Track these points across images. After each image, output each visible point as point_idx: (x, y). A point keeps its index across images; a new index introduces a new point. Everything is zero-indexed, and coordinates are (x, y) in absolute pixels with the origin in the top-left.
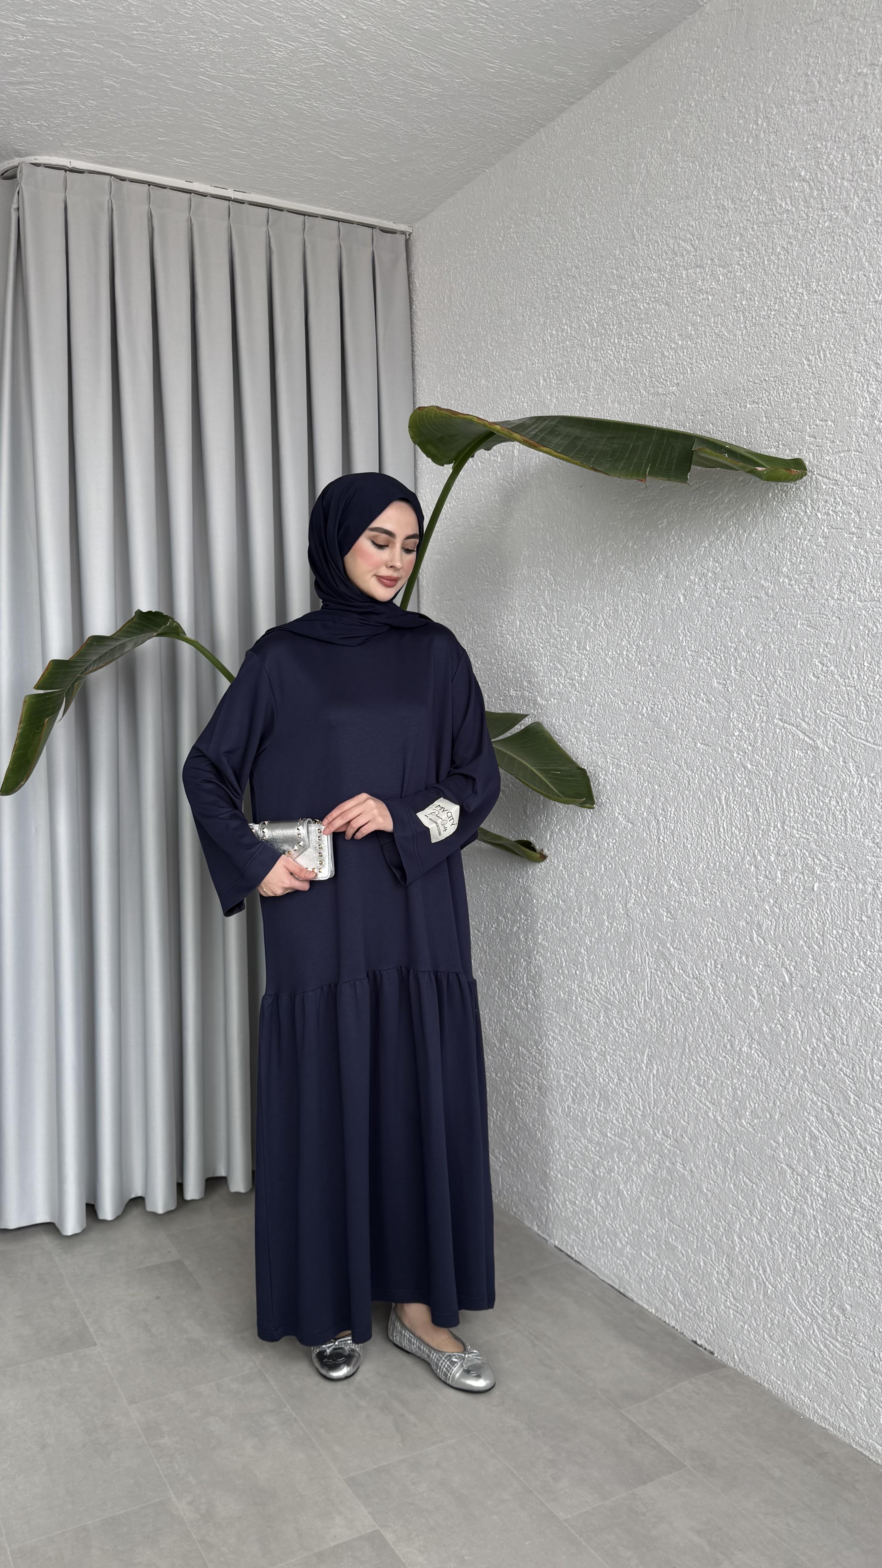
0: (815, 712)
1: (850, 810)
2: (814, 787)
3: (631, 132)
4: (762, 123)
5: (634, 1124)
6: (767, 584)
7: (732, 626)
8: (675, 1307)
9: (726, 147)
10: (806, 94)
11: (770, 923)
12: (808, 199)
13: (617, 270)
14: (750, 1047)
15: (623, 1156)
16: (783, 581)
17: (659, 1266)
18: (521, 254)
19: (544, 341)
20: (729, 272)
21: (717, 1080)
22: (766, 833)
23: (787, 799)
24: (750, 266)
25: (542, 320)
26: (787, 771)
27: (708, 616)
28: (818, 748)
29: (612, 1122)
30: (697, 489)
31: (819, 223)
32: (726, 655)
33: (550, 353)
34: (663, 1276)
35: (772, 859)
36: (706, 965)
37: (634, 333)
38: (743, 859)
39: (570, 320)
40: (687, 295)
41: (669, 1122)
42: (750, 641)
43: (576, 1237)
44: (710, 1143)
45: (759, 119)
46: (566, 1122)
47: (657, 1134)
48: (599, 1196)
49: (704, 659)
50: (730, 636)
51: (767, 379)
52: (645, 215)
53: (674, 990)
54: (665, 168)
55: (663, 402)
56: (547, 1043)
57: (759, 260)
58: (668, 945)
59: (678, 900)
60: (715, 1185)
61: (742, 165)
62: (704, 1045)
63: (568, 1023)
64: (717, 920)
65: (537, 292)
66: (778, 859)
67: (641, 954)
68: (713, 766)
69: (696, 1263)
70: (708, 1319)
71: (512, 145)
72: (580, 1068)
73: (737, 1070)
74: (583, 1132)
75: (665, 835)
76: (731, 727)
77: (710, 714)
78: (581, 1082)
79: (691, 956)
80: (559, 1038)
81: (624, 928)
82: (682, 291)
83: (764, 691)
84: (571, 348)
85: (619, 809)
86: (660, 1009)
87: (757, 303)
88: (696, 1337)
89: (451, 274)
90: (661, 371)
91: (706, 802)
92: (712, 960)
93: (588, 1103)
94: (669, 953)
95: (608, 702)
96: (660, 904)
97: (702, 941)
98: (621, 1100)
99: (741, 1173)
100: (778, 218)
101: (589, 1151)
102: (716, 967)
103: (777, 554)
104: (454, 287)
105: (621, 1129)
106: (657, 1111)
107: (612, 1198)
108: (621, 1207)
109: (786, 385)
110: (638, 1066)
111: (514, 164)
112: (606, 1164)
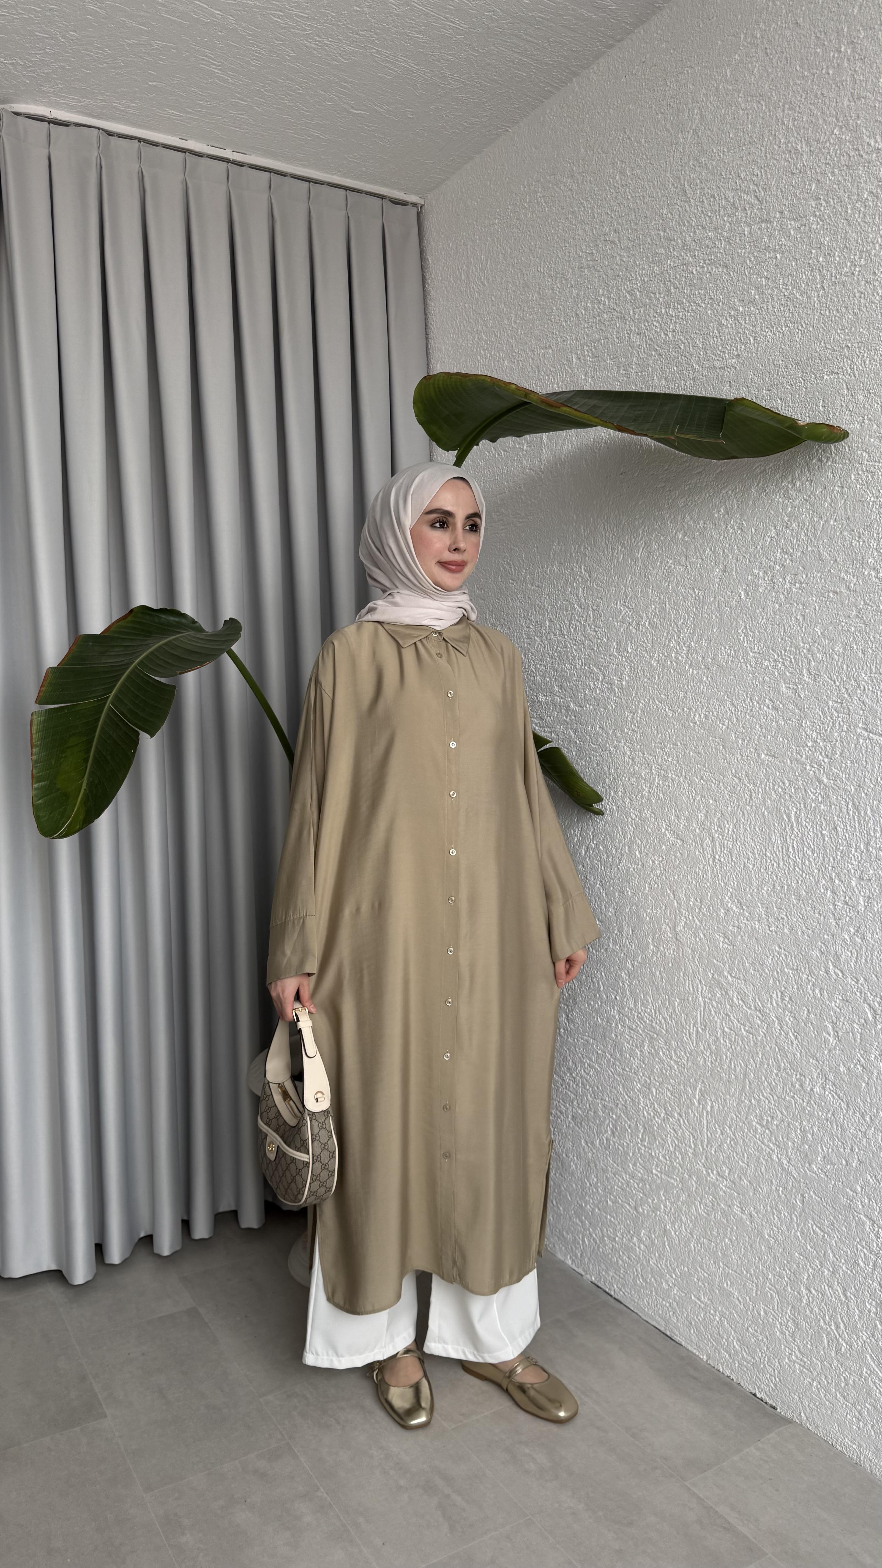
3: (681, 73)
4: (846, 49)
5: (684, 1162)
6: (848, 578)
7: (805, 625)
8: (730, 1356)
9: (799, 82)
11: (850, 954)
13: (664, 232)
14: (824, 1088)
15: (671, 1195)
16: (869, 574)
17: (712, 1312)
18: (549, 221)
19: (577, 315)
20: (802, 225)
21: (782, 1121)
22: (846, 854)
23: (872, 817)
24: (829, 217)
25: (574, 292)
26: (872, 786)
27: (774, 613)
29: (659, 1159)
30: (760, 473)
32: (797, 657)
33: (584, 328)
34: (716, 1322)
35: (854, 883)
36: (771, 997)
37: (684, 301)
38: (817, 883)
39: (608, 290)
40: (750, 255)
41: (726, 1162)
42: (827, 641)
43: (617, 1274)
44: (774, 1188)
45: (842, 46)
46: (605, 1155)
47: (711, 1174)
48: (642, 1234)
49: (770, 661)
50: (802, 635)
51: (850, 345)
52: (699, 167)
53: (732, 1023)
54: (723, 111)
55: (720, 377)
56: (582, 1071)
57: (840, 210)
58: (726, 973)
59: (737, 925)
60: (779, 1232)
61: (820, 101)
62: (768, 1082)
63: (607, 1051)
64: (784, 949)
65: (569, 261)
66: (860, 884)
67: (692, 982)
68: (781, 779)
69: (756, 1312)
70: (769, 1371)
71: (541, 98)
72: (621, 1100)
73: (807, 1112)
74: (624, 1167)
75: (721, 853)
76: (803, 737)
77: (777, 722)
78: (622, 1114)
79: (752, 986)
80: (596, 1066)
81: (672, 953)
82: (744, 251)
83: (844, 697)
84: (608, 321)
85: (666, 825)
86: (716, 1042)
87: (837, 259)
88: (755, 1389)
89: (469, 247)
90: (717, 341)
91: (772, 819)
92: (778, 991)
93: (630, 1137)
94: (727, 982)
95: (654, 708)
96: (716, 928)
97: (767, 971)
98: (669, 1136)
99: (810, 1221)
100: (865, 159)
101: (631, 1186)
102: (783, 999)
103: (861, 543)
104: (473, 262)
105: (668, 1166)
106: (711, 1150)
107: (657, 1238)
108: (667, 1247)
109: (873, 351)
110: (689, 1101)
111: (542, 120)
112: (650, 1201)
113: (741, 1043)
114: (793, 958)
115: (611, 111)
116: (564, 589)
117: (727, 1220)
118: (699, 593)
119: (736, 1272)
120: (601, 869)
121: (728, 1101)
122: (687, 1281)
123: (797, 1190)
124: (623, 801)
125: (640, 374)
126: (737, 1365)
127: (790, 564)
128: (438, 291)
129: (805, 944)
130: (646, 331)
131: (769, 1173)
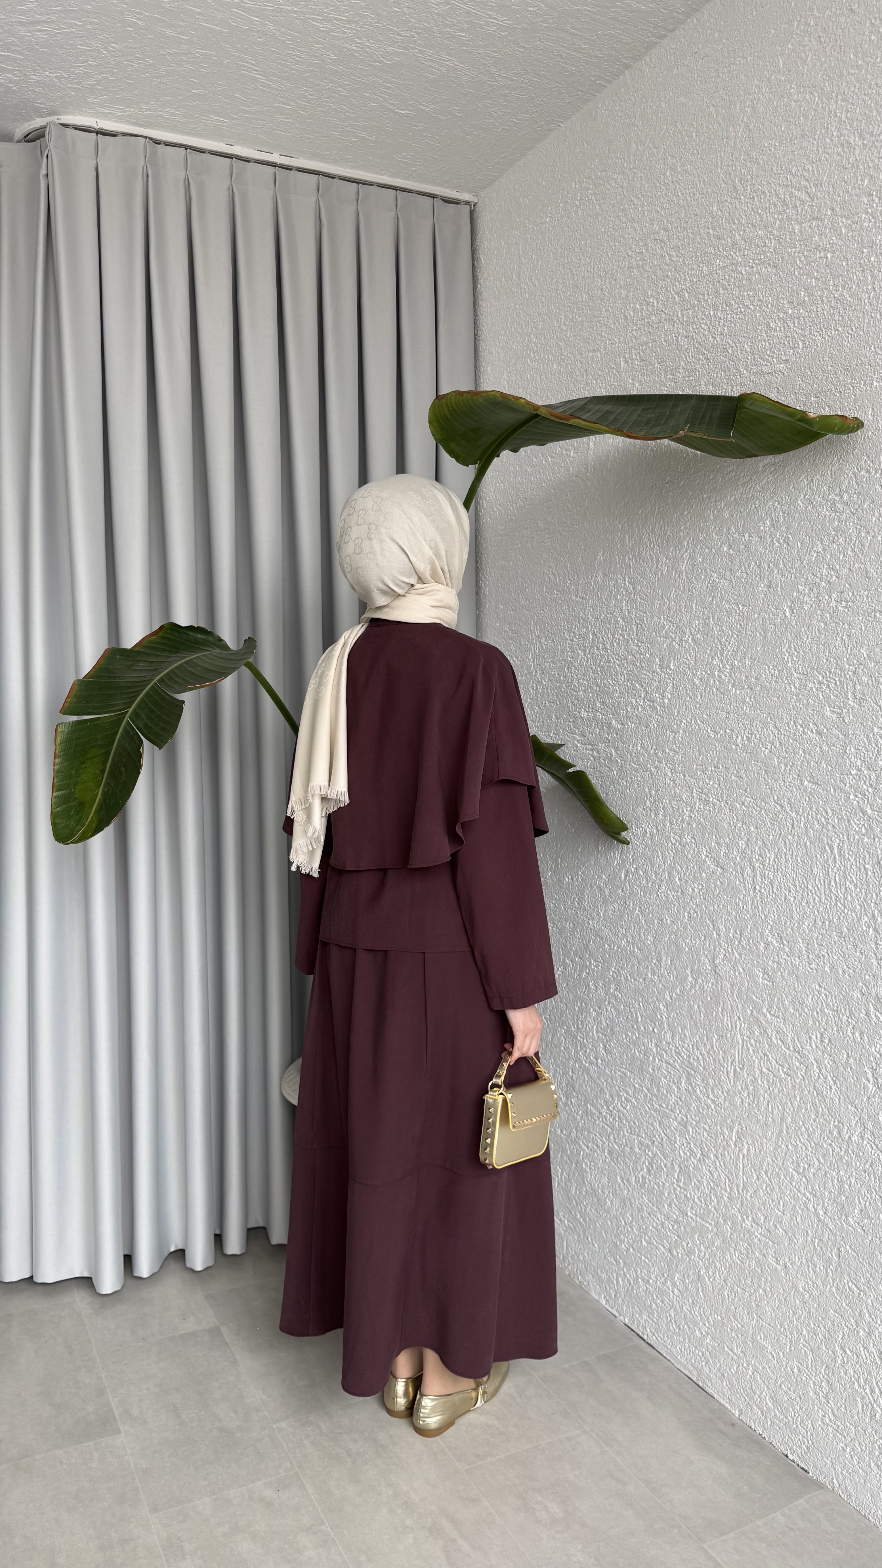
3: (733, 64)
5: (719, 1206)
7: (850, 646)
9: (853, 72)
13: (714, 230)
14: (862, 1137)
15: (705, 1239)
17: (745, 1364)
18: (600, 219)
19: (626, 317)
20: (853, 223)
21: (819, 1169)
27: (819, 632)
29: (694, 1201)
32: (842, 679)
33: (633, 330)
34: (748, 1376)
36: (810, 1038)
37: (733, 302)
38: (859, 919)
39: (657, 291)
40: (800, 255)
41: (761, 1209)
42: (872, 663)
43: (650, 1318)
44: (809, 1239)
46: (640, 1194)
47: (746, 1221)
48: (676, 1278)
49: (814, 683)
50: (848, 656)
52: (750, 162)
53: (771, 1063)
54: (775, 103)
56: (619, 1104)
58: (765, 1011)
59: (777, 961)
60: (814, 1286)
61: (874, 91)
62: (805, 1128)
63: (644, 1085)
64: (825, 988)
65: (619, 261)
67: (731, 1018)
68: (824, 808)
69: (789, 1369)
70: (802, 1433)
71: (592, 92)
72: (657, 1137)
73: (844, 1161)
74: (659, 1206)
75: (762, 884)
76: (847, 764)
77: (821, 747)
78: (658, 1152)
79: (791, 1025)
80: (633, 1100)
81: (710, 986)
82: (794, 250)
84: (656, 323)
85: (706, 851)
86: (754, 1083)
88: (787, 1450)
89: (520, 246)
90: (766, 345)
91: (815, 849)
92: (817, 1032)
93: (665, 1176)
94: (765, 1019)
95: (695, 728)
96: (755, 962)
97: (806, 1010)
98: (705, 1178)
99: (846, 1277)
101: (666, 1228)
102: (822, 1041)
104: (524, 262)
105: (704, 1209)
106: (747, 1195)
107: (691, 1283)
108: (701, 1293)
110: (725, 1143)
111: (594, 114)
112: (685, 1244)
113: (779, 1085)
114: (833, 998)
115: (663, 105)
116: (608, 602)
117: (761, 1270)
118: (743, 608)
119: (770, 1325)
120: (641, 895)
121: (765, 1145)
122: (720, 1331)
123: (833, 1243)
124: (663, 825)
125: (687, 379)
126: (769, 1423)
127: (837, 581)
128: (490, 291)
129: (846, 984)
130: (694, 334)
131: (805, 1223)
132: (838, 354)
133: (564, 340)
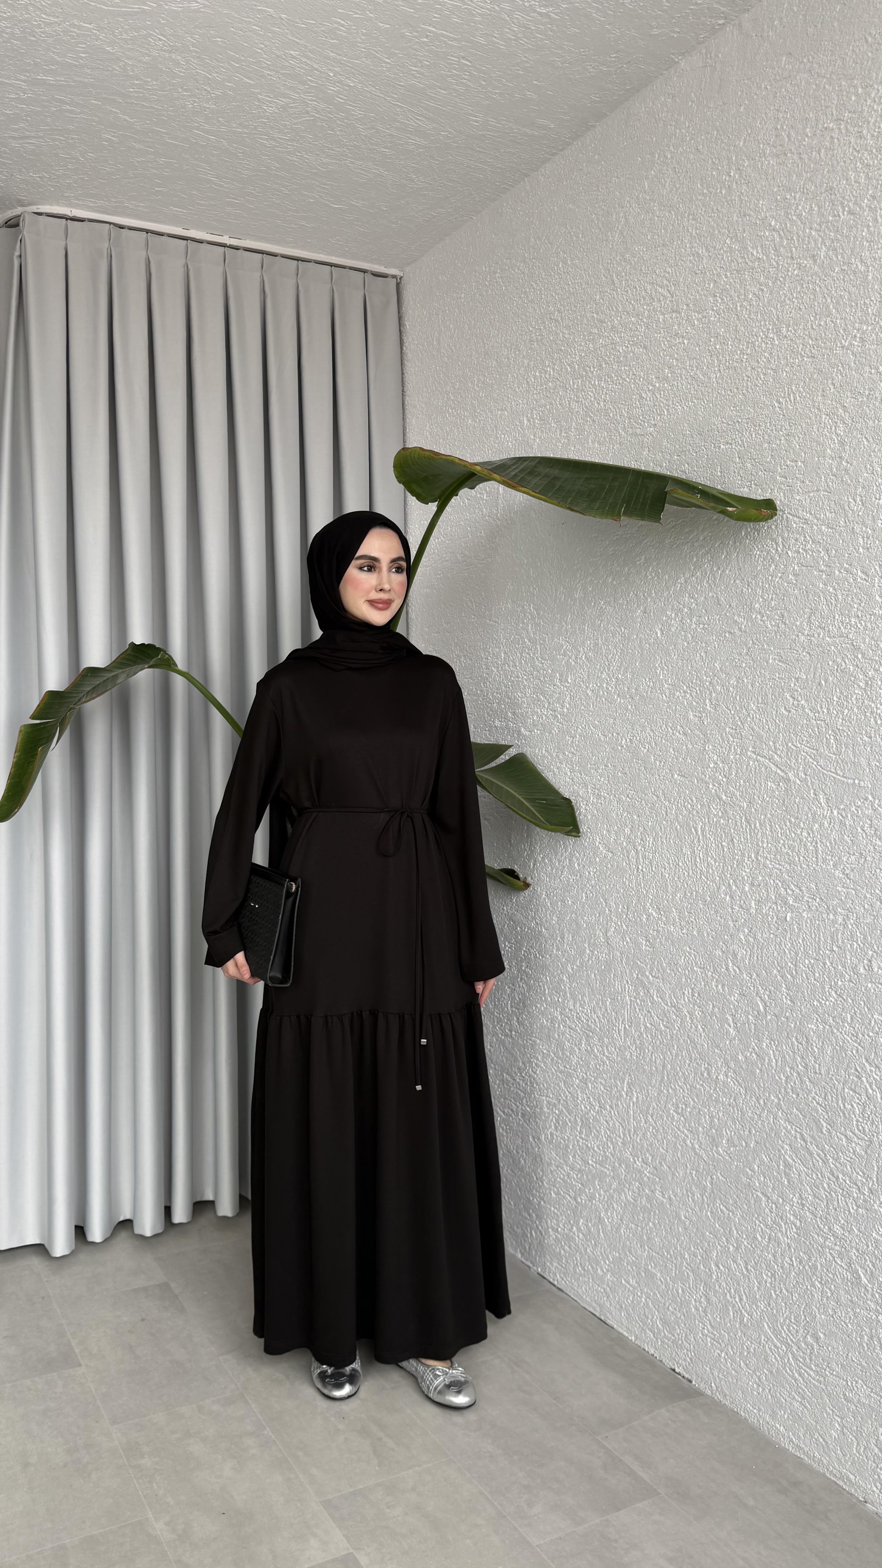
0: (787, 745)
1: (820, 841)
2: (787, 819)
3: (610, 182)
4: (734, 174)
5: (615, 1152)
6: (740, 620)
7: (708, 661)
8: (654, 1334)
9: (700, 197)
10: (776, 147)
11: (745, 953)
12: (778, 248)
13: (597, 314)
14: (727, 1076)
15: (604, 1184)
16: (756, 618)
17: (639, 1294)
19: (528, 382)
20: (704, 317)
21: (695, 1108)
22: (740, 863)
23: (760, 830)
24: (724, 312)
25: (526, 362)
26: (760, 802)
27: (684, 651)
28: (790, 780)
29: (593, 1150)
30: (673, 527)
31: (788, 271)
32: (701, 689)
34: (642, 1304)
35: (747, 889)
36: (684, 994)
37: (613, 375)
38: (719, 889)
39: (553, 362)
40: (664, 339)
41: (649, 1149)
42: (724, 675)
43: (559, 1264)
44: (689, 1171)
45: (732, 171)
46: (550, 1150)
47: (637, 1162)
48: (581, 1223)
49: (681, 693)
50: (706, 670)
51: (740, 420)
52: (624, 262)
53: (653, 1019)
54: (642, 216)
55: (641, 443)
56: (531, 1070)
57: (732, 306)
58: (648, 973)
59: (657, 929)
60: (693, 1213)
61: (716, 215)
62: (682, 1073)
63: (551, 1050)
64: (694, 949)
65: (522, 335)
66: (752, 889)
67: (621, 984)
68: (690, 797)
69: (675, 1291)
70: (686, 1347)
71: (498, 194)
72: (563, 1095)
73: (714, 1098)
74: (566, 1159)
75: (644, 864)
76: (708, 760)
77: (687, 747)
78: (564, 1109)
80: (542, 1065)
81: (605, 956)
82: (659, 335)
83: (738, 724)
84: (553, 389)
86: (640, 1037)
87: (730, 347)
88: (674, 1365)
89: (440, 316)
90: (639, 412)
91: (684, 833)
92: (690, 989)
93: (570, 1130)
94: (649, 981)
96: (640, 932)
97: (680, 969)
98: (603, 1127)
99: (718, 1201)
100: (749, 266)
101: (572, 1178)
102: (693, 995)
103: (750, 591)
104: (443, 330)
105: (602, 1157)
106: (637, 1138)
107: (593, 1226)
108: (601, 1233)
109: (758, 426)
110: (618, 1093)
111: (500, 211)
112: (587, 1191)
113: (660, 1037)
114: (701, 958)
115: (556, 209)
116: (516, 625)
117: (651, 1205)
118: (625, 632)
119: (659, 1254)
120: (547, 880)
121: (650, 1092)
122: (617, 1264)
123: (707, 1172)
126: (659, 1343)
129: (710, 945)
131: (684, 1157)
132: (694, 421)
133: (478, 400)
